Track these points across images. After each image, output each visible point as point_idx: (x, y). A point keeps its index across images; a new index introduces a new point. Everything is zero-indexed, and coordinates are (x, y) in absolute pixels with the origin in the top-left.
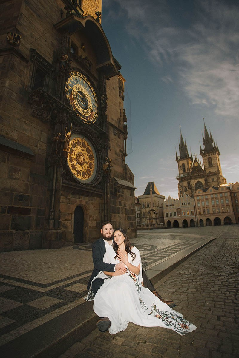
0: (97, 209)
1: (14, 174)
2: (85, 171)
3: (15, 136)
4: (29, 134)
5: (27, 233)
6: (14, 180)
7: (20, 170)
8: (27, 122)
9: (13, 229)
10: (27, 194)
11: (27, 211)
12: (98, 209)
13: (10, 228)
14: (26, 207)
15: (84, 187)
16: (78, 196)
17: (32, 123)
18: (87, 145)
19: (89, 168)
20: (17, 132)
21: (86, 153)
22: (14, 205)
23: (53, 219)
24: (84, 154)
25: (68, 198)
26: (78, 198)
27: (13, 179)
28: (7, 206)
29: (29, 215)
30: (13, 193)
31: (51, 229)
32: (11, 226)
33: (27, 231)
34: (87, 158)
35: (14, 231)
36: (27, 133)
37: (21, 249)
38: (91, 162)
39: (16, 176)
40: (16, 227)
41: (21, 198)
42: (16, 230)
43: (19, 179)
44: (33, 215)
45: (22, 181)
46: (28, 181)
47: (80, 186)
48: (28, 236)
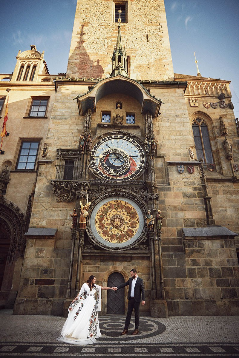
0: (143, 274)
1: (40, 253)
2: (125, 233)
3: (44, 223)
4: (56, 218)
5: (50, 301)
6: (39, 259)
7: (44, 250)
8: (54, 209)
9: (39, 297)
10: (51, 268)
11: (51, 282)
12: (147, 274)
13: (36, 296)
14: (49, 279)
15: (113, 252)
16: (110, 263)
17: (58, 208)
18: (124, 204)
19: (131, 229)
20: (46, 220)
21: (126, 213)
22: (40, 277)
23: (70, 288)
24: (123, 216)
25: (97, 267)
26: (111, 265)
27: (39, 257)
28: (35, 279)
29: (53, 285)
30: (39, 269)
31: (67, 299)
32: (38, 295)
33: (51, 299)
34: (127, 218)
35: (40, 299)
36: (54, 218)
37: (44, 313)
38: (133, 220)
39: (41, 255)
40: (42, 295)
41: (46, 271)
42: (42, 298)
43: (44, 257)
44: (57, 285)
45: (46, 258)
46: (51, 257)
47: (107, 252)
48: (50, 303)
